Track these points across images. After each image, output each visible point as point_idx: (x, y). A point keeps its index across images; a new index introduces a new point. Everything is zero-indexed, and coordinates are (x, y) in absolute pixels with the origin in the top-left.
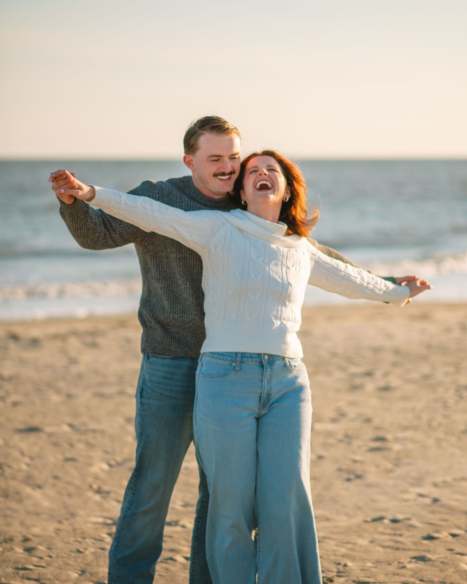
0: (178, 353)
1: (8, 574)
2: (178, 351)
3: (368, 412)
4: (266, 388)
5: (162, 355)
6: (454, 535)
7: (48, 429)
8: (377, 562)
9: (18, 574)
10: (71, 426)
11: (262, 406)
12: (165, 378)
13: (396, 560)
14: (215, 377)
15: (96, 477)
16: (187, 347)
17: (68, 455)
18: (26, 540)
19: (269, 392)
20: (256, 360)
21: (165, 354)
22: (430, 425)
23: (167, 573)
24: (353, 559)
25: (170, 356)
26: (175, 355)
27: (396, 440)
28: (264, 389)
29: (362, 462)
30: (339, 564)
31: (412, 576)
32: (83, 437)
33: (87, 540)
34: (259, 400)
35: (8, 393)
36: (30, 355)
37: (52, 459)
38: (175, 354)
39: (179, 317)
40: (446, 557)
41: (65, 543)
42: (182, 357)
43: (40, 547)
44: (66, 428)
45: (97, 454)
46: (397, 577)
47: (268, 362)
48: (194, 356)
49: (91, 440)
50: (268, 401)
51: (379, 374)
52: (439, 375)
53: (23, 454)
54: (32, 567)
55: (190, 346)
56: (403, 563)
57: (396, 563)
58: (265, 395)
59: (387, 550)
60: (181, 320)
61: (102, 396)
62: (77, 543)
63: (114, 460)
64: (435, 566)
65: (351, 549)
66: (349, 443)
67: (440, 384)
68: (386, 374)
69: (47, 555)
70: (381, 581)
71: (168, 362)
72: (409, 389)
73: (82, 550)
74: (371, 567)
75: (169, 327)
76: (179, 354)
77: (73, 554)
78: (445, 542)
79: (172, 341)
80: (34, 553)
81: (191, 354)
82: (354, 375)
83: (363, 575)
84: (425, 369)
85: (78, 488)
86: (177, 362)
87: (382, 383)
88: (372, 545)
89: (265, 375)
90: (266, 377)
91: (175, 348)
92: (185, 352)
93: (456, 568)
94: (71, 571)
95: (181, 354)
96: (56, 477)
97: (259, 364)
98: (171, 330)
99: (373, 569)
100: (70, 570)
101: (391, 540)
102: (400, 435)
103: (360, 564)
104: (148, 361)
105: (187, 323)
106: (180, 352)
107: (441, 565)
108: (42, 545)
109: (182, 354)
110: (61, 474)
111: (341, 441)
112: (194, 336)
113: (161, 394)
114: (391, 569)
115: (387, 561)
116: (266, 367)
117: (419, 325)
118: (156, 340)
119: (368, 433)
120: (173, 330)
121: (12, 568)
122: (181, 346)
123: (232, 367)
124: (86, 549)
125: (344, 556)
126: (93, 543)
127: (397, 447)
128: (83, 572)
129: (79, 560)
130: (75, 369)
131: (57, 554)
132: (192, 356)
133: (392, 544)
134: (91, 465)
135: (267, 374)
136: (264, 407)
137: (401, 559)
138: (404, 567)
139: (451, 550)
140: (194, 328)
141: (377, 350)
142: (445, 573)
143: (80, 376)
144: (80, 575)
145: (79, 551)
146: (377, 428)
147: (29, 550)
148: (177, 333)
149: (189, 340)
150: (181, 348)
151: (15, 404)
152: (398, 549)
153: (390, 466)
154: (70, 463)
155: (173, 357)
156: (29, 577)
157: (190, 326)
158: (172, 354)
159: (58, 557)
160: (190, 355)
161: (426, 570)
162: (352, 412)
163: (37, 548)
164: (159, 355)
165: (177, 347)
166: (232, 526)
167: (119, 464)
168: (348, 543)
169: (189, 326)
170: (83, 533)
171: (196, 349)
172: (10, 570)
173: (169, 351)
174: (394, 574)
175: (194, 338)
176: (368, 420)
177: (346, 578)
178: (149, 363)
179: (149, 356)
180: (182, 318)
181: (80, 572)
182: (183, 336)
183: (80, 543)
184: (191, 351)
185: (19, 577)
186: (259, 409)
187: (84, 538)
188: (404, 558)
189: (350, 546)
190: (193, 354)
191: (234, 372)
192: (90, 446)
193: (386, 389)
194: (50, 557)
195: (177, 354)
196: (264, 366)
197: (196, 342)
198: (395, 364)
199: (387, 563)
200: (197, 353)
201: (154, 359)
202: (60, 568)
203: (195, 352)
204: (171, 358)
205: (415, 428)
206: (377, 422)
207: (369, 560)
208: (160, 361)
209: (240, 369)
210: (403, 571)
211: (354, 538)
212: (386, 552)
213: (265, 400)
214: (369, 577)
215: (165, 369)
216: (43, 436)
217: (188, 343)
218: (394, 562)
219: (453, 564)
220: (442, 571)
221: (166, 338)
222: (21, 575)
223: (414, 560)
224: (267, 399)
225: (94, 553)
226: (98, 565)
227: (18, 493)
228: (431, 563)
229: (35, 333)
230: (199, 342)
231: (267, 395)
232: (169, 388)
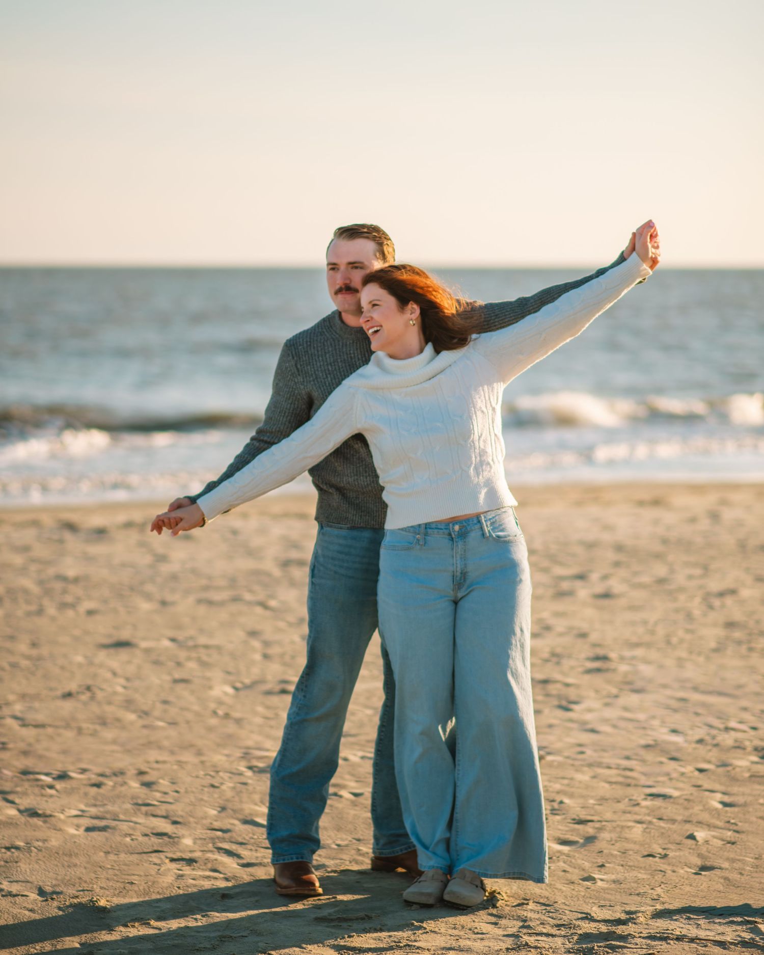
0: (356, 522)
1: (127, 810)
2: (357, 519)
3: (585, 626)
4: (459, 566)
5: (337, 523)
6: (701, 771)
7: (144, 644)
8: (602, 800)
9: (139, 810)
10: (173, 640)
11: (457, 586)
12: (340, 552)
13: (626, 797)
14: (398, 550)
15: (220, 703)
16: (368, 515)
17: (177, 676)
18: (141, 773)
19: (464, 570)
20: (444, 532)
21: (341, 523)
22: (668, 642)
23: (332, 810)
24: (571, 796)
25: (347, 526)
26: (353, 525)
27: (622, 659)
28: (457, 567)
29: (577, 686)
30: (553, 801)
31: (649, 815)
32: (194, 655)
33: (221, 774)
34: (452, 580)
35: (78, 599)
36: (98, 549)
37: (156, 681)
38: (353, 523)
39: (354, 481)
40: (691, 794)
41: (193, 777)
42: (362, 528)
43: (161, 781)
44: (166, 643)
45: (216, 675)
46: (628, 815)
47: (458, 534)
48: (377, 526)
49: (205, 658)
50: (465, 581)
51: (595, 577)
52: (680, 578)
53: (115, 674)
54: (156, 803)
55: (372, 514)
56: (636, 800)
57: (627, 800)
58: (458, 574)
59: (614, 786)
60: (356, 483)
61: (210, 603)
62: (209, 777)
63: (242, 683)
64: (678, 804)
65: (568, 785)
66: (558, 663)
67: (681, 590)
68: (605, 577)
69: (173, 790)
70: (608, 820)
71: (344, 532)
72: (638, 596)
73: (216, 784)
74: (594, 804)
75: (345, 491)
76: (357, 524)
77: (206, 789)
78: (690, 777)
79: (349, 506)
80: (155, 787)
81: (373, 524)
82: (562, 578)
83: (584, 813)
84: (660, 570)
85: (197, 714)
86: (355, 533)
87: (599, 589)
88: (595, 780)
89: (456, 550)
90: (458, 552)
91: (353, 515)
92: (366, 522)
93: (704, 806)
94: (208, 807)
95: (360, 524)
96: (165, 702)
97: (448, 537)
98: (348, 495)
99: (597, 807)
100: (205, 806)
101: (619, 775)
102: (627, 653)
103: (581, 801)
104: (322, 531)
105: (365, 487)
106: (360, 521)
107: (686, 803)
108: (164, 780)
109: (362, 524)
110: (171, 698)
111: (547, 661)
112: (377, 501)
113: (336, 572)
114: (621, 806)
115: (615, 799)
116: (457, 540)
117: (649, 513)
118: (331, 506)
119: (583, 651)
120: (351, 494)
121: (131, 804)
122: (360, 514)
123: (416, 540)
124: (222, 784)
125: (558, 793)
126: (230, 778)
127: (623, 668)
128: (223, 809)
129: (216, 796)
130: (165, 569)
131: (186, 788)
132: (375, 527)
133: (620, 779)
134: (210, 688)
135: (458, 548)
136: (459, 588)
137: (633, 795)
138: (638, 804)
139: (699, 786)
140: (375, 493)
141: (591, 546)
142: (691, 811)
143: (174, 577)
144: (219, 812)
145: (213, 786)
146: (595, 645)
147: (148, 785)
148: (356, 498)
149: (370, 506)
150: (361, 516)
151: (90, 613)
152: (629, 785)
153: (614, 691)
154: (182, 685)
155: (351, 527)
156: (154, 813)
157: (370, 491)
158: (349, 523)
159: (186, 792)
160: (372, 526)
161: (666, 808)
162: (560, 625)
163: (159, 783)
164: (333, 524)
165: (356, 515)
166: (422, 733)
167: (247, 687)
168: (563, 778)
169: (368, 490)
170: (214, 766)
171: (380, 517)
172: (128, 806)
173: (346, 520)
174: (624, 812)
175: (377, 504)
176: (583, 635)
177: (563, 816)
178: (323, 534)
179: (323, 525)
180: (358, 482)
181: (219, 809)
182: (363, 502)
183: (213, 777)
184: (373, 520)
185: (142, 814)
186: (453, 591)
187: (217, 772)
188: (637, 794)
189: (566, 782)
190: (376, 524)
191: (418, 547)
192: (204, 664)
193: (606, 595)
194: (177, 792)
195: (355, 524)
196: (454, 539)
197: (380, 509)
198: (617, 564)
199: (616, 801)
200: (381, 522)
201: (328, 529)
202: (192, 804)
203: (378, 522)
204: (348, 527)
205: (648, 645)
206: (594, 637)
207: (592, 797)
208: (336, 532)
209: (425, 543)
210: (636, 809)
211: (571, 773)
212: (613, 789)
213: (460, 579)
214: (593, 815)
215: (342, 541)
216: (138, 652)
217: (370, 510)
218: (624, 799)
219: (701, 802)
220: (686, 809)
221: (342, 504)
222: (144, 812)
223: (649, 798)
224: (463, 578)
225: (234, 788)
226: (241, 802)
227: (118, 720)
228: (672, 800)
229: (97, 521)
230: (384, 509)
231: (461, 573)
232: (345, 564)
